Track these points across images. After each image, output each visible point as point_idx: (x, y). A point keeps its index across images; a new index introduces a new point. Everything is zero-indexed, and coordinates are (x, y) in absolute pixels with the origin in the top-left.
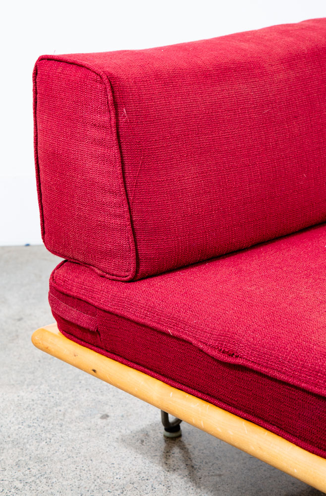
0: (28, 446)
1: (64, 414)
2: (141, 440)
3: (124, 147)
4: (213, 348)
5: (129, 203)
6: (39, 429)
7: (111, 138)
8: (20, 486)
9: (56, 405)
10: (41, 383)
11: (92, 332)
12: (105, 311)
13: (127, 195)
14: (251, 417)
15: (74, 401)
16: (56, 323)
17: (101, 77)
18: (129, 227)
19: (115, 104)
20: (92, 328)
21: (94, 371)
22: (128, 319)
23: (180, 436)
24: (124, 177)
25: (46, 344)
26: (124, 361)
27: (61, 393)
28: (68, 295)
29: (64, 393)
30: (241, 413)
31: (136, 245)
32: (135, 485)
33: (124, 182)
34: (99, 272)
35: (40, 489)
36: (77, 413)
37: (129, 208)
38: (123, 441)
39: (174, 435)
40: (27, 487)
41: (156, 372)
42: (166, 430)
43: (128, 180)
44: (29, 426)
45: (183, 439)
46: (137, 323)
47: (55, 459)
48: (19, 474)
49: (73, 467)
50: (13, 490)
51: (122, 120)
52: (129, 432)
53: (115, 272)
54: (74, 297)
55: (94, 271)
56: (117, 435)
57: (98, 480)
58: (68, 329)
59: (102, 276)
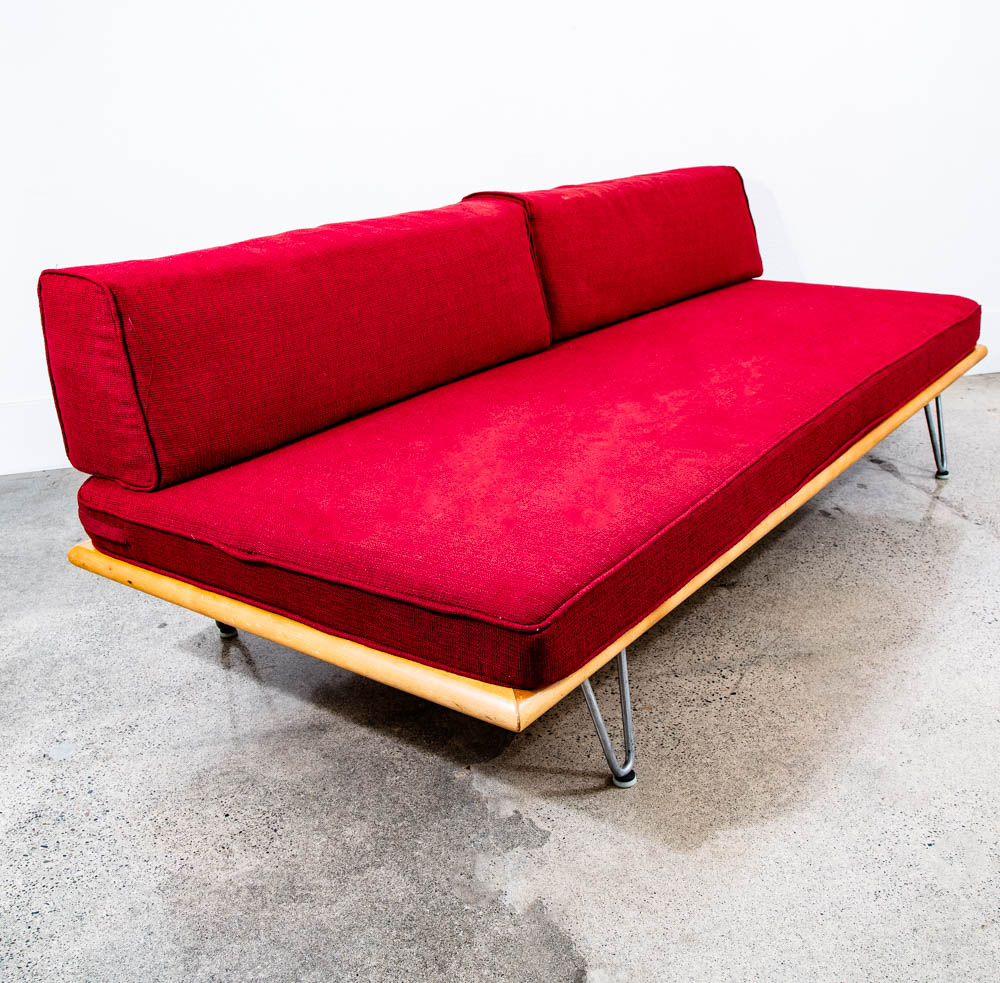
0: (86, 661)
1: (122, 628)
2: (198, 643)
3: (133, 357)
4: (234, 547)
5: (143, 412)
6: (97, 644)
7: (118, 348)
8: (78, 698)
9: (114, 619)
10: (100, 600)
11: (122, 545)
12: (131, 522)
13: (141, 406)
14: (275, 609)
15: (132, 614)
16: (90, 540)
17: (103, 289)
18: (146, 437)
19: (120, 314)
20: (121, 541)
21: (130, 582)
22: (153, 529)
23: (237, 635)
24: (136, 387)
25: (82, 561)
26: (157, 570)
27: (119, 608)
28: (95, 511)
29: (122, 607)
30: (266, 606)
31: (155, 455)
32: (192, 685)
33: (137, 392)
34: (123, 485)
35: (98, 699)
36: (135, 625)
37: (145, 418)
38: (180, 646)
39: (230, 635)
40: (85, 699)
41: (186, 576)
42: (222, 631)
43: (140, 390)
44: (88, 642)
45: (240, 637)
46: (163, 532)
47: (113, 670)
48: (78, 688)
49: (131, 675)
50: (71, 703)
51: (128, 330)
52: (186, 637)
53: (138, 483)
54: (101, 512)
55: (117, 483)
56: (175, 641)
57: (155, 685)
58: (103, 544)
59: (126, 489)
